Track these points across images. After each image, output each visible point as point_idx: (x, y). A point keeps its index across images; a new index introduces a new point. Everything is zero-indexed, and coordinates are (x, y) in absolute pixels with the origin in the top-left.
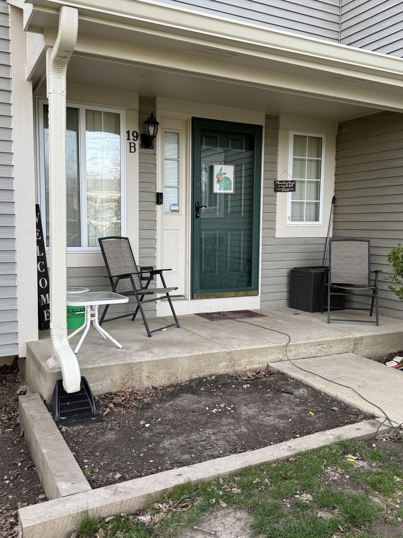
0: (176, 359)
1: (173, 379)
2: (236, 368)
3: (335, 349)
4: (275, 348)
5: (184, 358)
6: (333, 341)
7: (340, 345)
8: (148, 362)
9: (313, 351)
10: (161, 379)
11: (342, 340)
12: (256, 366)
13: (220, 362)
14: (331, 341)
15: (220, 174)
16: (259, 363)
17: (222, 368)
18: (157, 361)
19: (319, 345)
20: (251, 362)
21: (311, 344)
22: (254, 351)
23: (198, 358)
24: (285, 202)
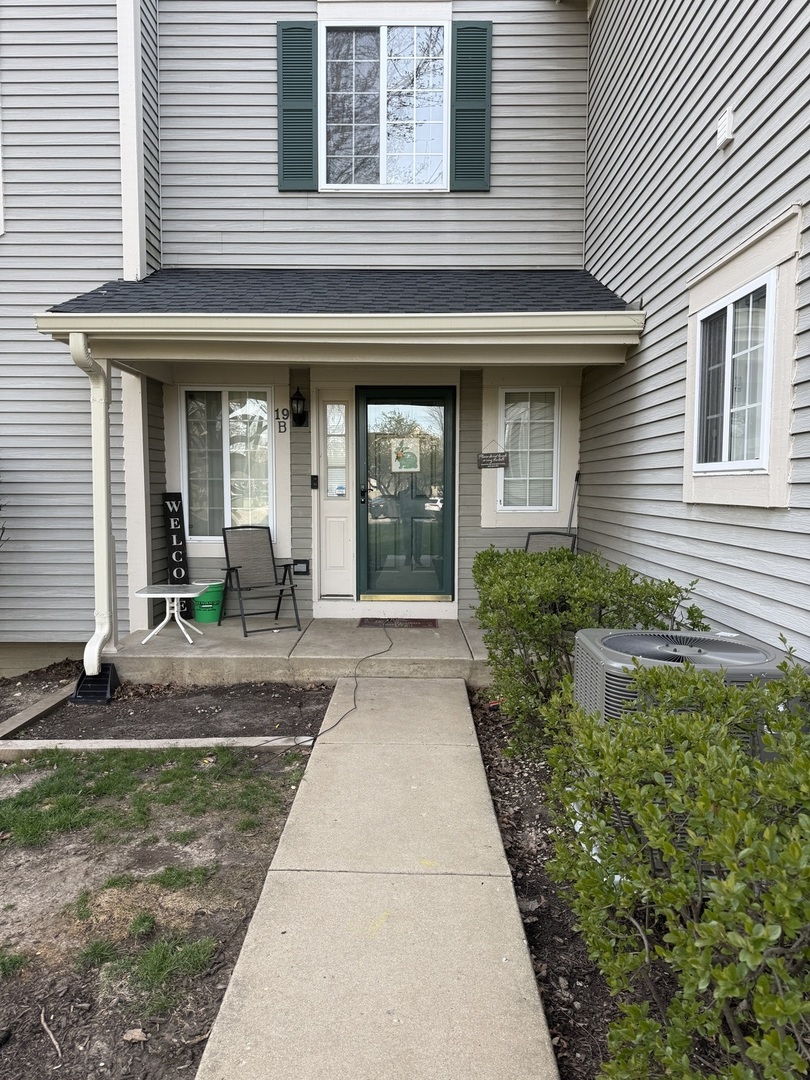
0: (222, 659)
1: (218, 680)
2: (296, 678)
3: (439, 671)
4: (349, 661)
5: (231, 659)
6: (436, 661)
7: (447, 668)
8: (190, 659)
9: (406, 670)
10: (204, 678)
11: (450, 661)
12: (322, 679)
13: (276, 669)
14: (432, 660)
16: (327, 676)
17: (278, 676)
18: (200, 659)
19: (414, 663)
20: (316, 673)
21: (402, 662)
22: (321, 662)
23: (247, 661)
24: (493, 481)
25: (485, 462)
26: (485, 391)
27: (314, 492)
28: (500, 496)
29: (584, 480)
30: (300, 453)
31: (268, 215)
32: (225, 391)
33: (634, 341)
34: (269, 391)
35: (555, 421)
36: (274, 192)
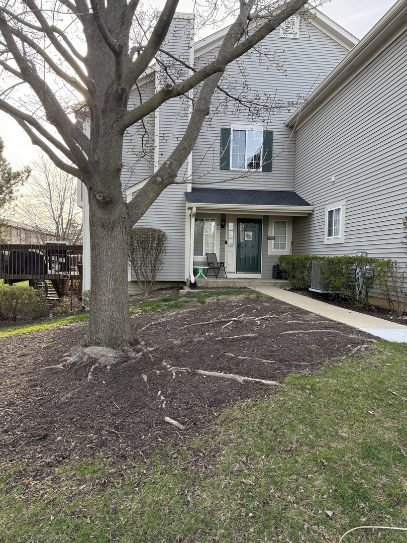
15: (247, 235)
24: (271, 243)
25: (269, 238)
26: (269, 221)
27: (226, 245)
28: (273, 247)
29: (293, 243)
30: (223, 235)
31: (217, 175)
32: (205, 219)
33: (312, 212)
34: (216, 219)
35: (287, 228)
36: (219, 170)
